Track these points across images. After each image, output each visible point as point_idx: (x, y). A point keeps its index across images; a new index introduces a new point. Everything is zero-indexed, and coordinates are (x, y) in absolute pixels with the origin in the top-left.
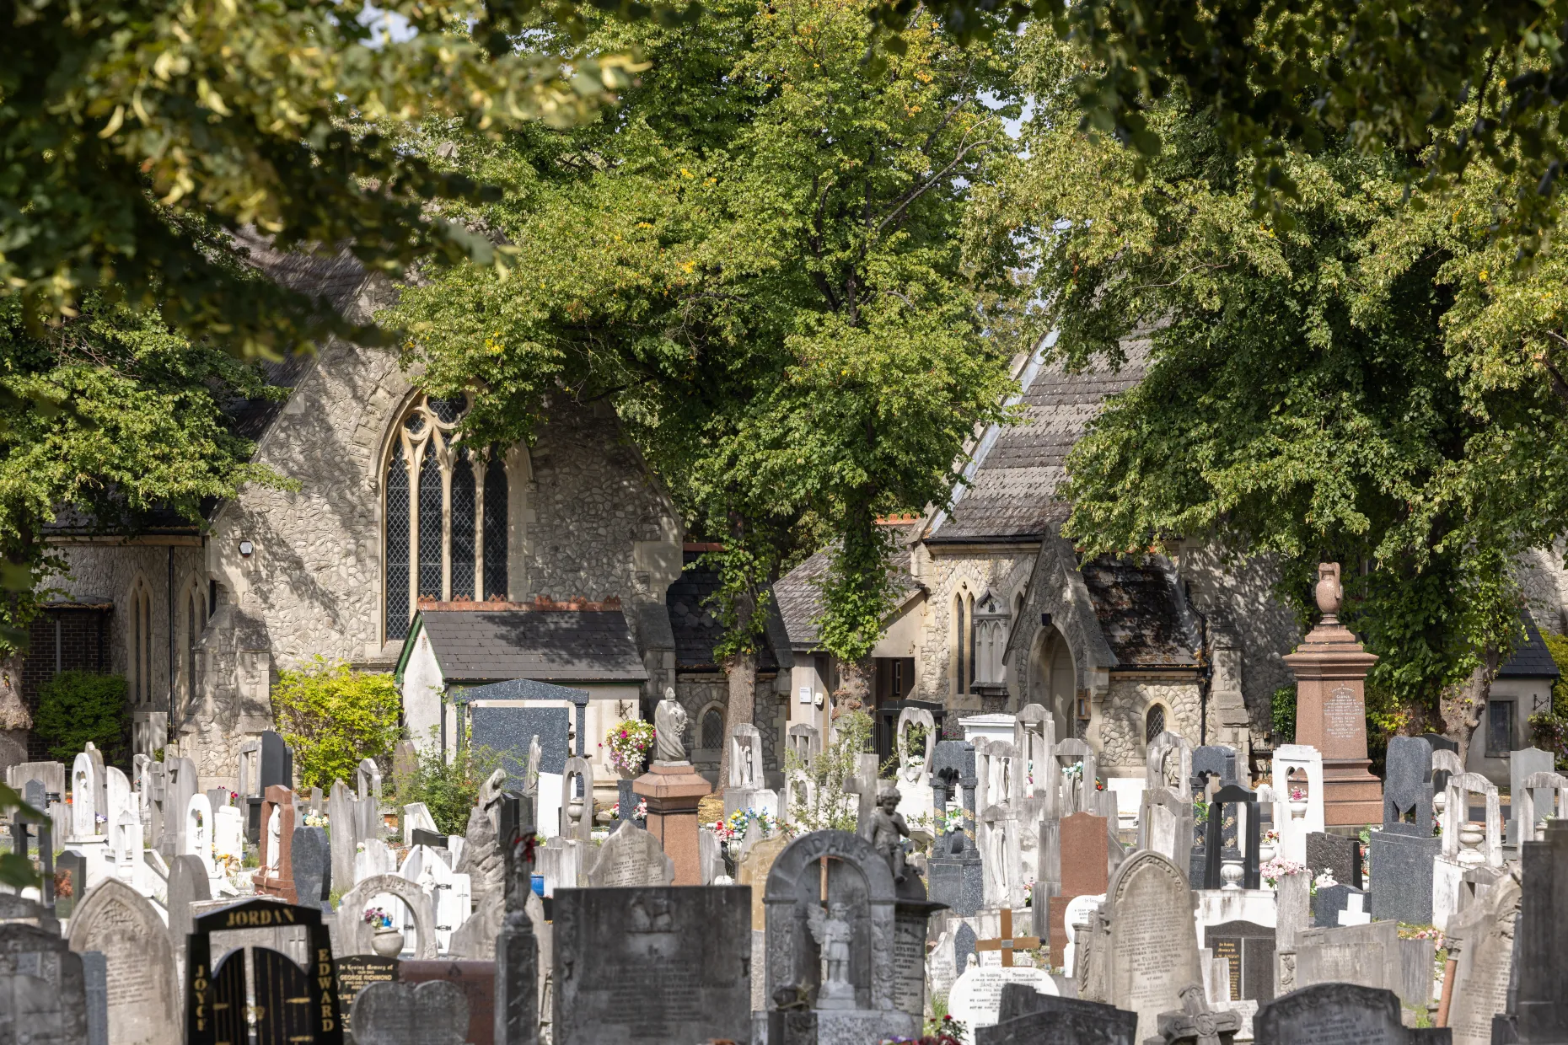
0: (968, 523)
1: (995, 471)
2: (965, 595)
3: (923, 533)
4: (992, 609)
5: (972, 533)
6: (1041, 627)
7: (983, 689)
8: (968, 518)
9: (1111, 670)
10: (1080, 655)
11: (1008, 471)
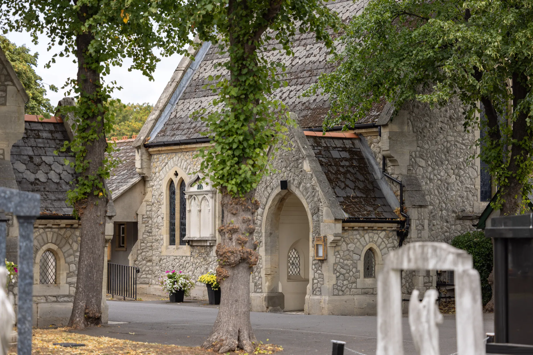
0: (179, 132)
1: (192, 100)
2: (176, 181)
3: (145, 140)
4: (200, 187)
5: (184, 138)
6: (279, 189)
7: (192, 241)
8: (177, 129)
9: (344, 221)
10: (316, 211)
11: (203, 99)
